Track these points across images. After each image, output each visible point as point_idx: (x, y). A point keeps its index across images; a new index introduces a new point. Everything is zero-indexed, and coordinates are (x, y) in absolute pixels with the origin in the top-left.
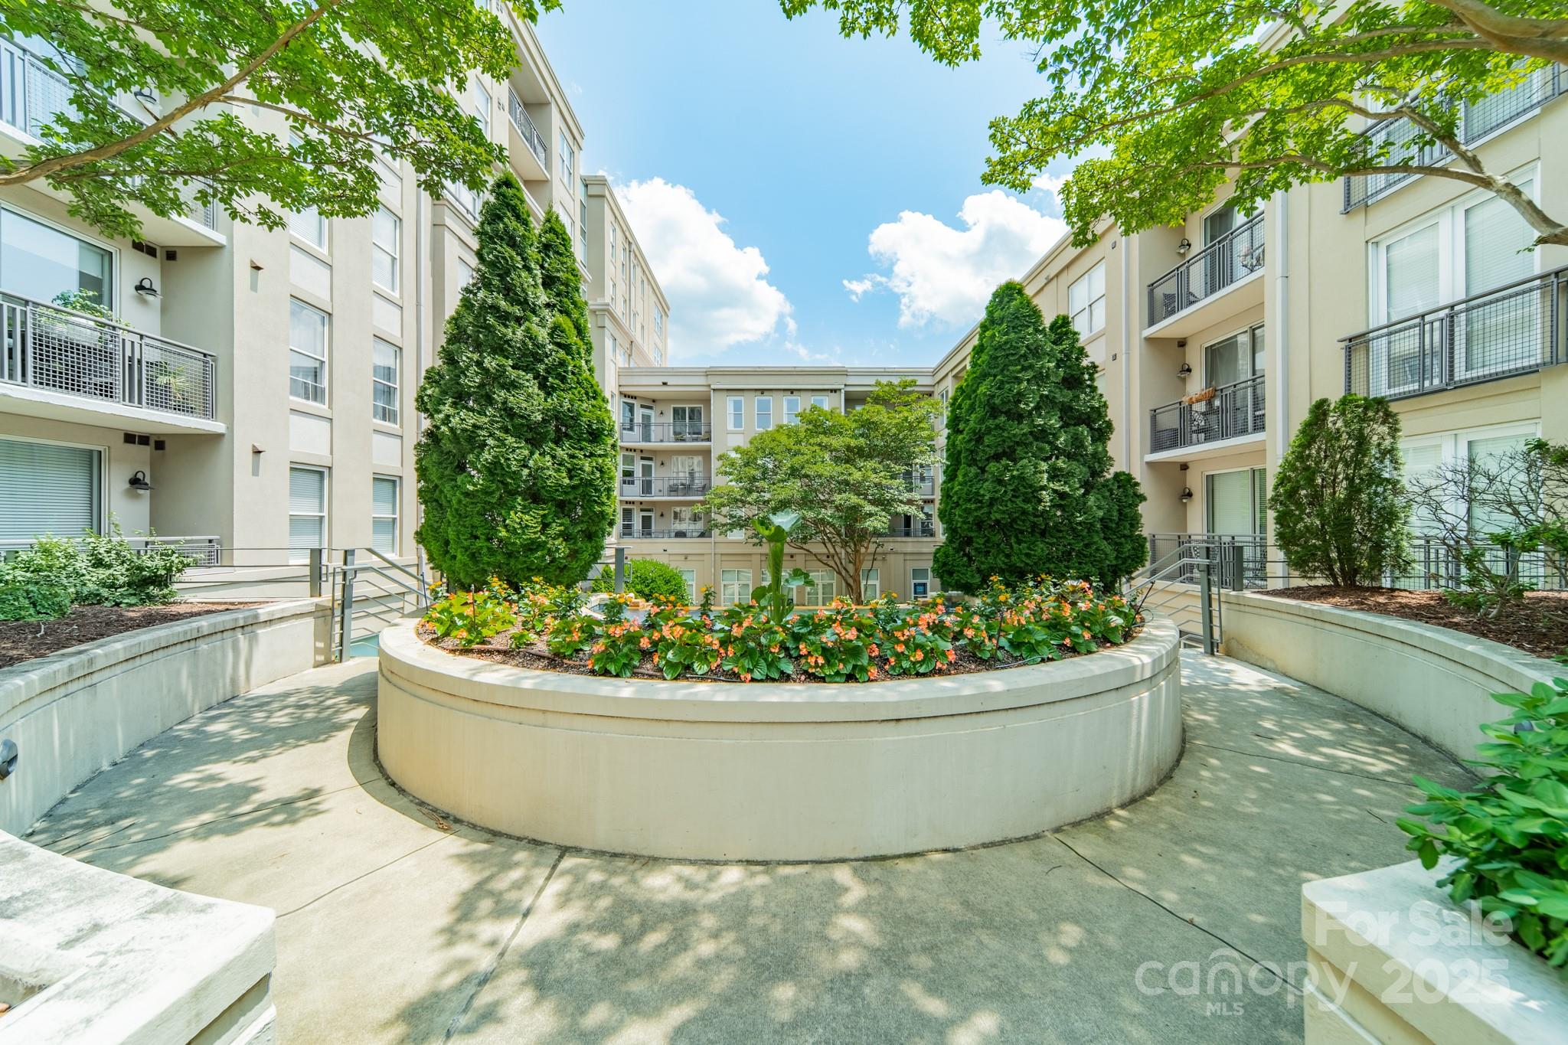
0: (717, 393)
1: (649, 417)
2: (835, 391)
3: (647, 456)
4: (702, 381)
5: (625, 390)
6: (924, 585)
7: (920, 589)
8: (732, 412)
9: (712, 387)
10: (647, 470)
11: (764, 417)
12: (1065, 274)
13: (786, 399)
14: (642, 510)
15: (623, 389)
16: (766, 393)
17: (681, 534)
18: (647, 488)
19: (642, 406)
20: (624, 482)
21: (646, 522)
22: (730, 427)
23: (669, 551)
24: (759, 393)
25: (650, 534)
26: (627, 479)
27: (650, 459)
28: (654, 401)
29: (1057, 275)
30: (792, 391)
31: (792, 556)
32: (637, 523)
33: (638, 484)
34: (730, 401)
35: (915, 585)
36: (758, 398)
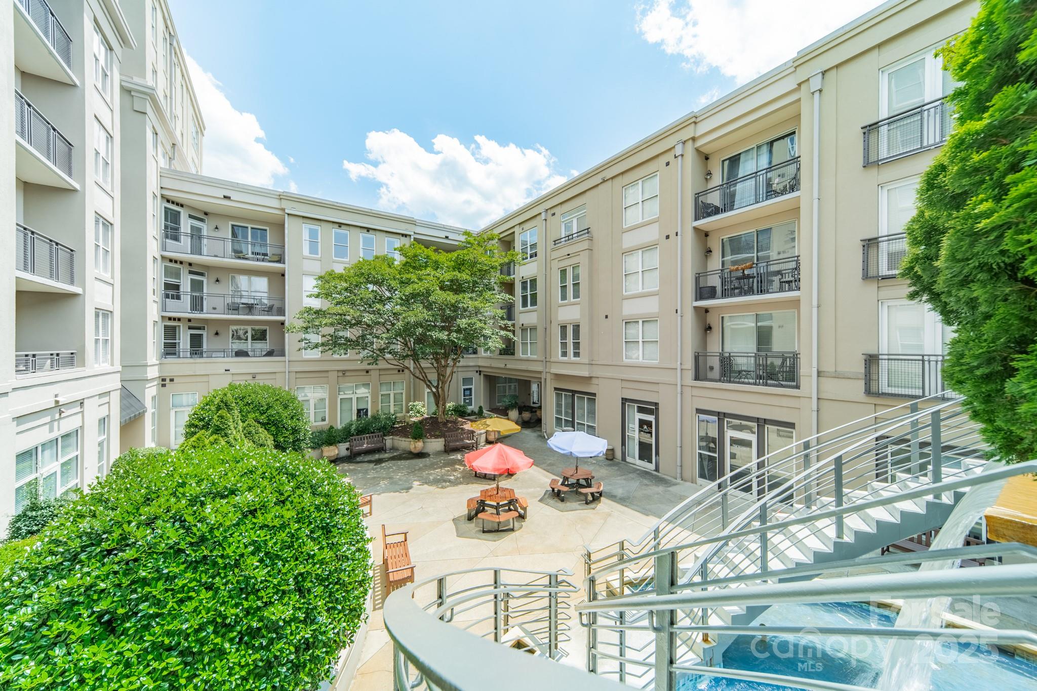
0: (292, 218)
1: (199, 230)
2: (406, 236)
3: (196, 270)
4: (275, 203)
5: (168, 194)
6: (470, 389)
7: (468, 392)
8: (308, 238)
9: (287, 211)
10: (197, 286)
11: (341, 250)
12: (620, 178)
13: (362, 235)
14: (190, 328)
15: (166, 193)
16: (343, 227)
17: (240, 354)
18: (197, 304)
19: (191, 216)
20: (167, 296)
21: (196, 341)
22: (306, 251)
23: (232, 371)
24: (337, 226)
25: (201, 355)
26: (171, 293)
27: (202, 274)
28: (206, 214)
29: (612, 178)
30: (368, 230)
31: (367, 372)
32: (184, 340)
33: (186, 300)
34: (305, 229)
35: (465, 390)
36: (335, 230)
